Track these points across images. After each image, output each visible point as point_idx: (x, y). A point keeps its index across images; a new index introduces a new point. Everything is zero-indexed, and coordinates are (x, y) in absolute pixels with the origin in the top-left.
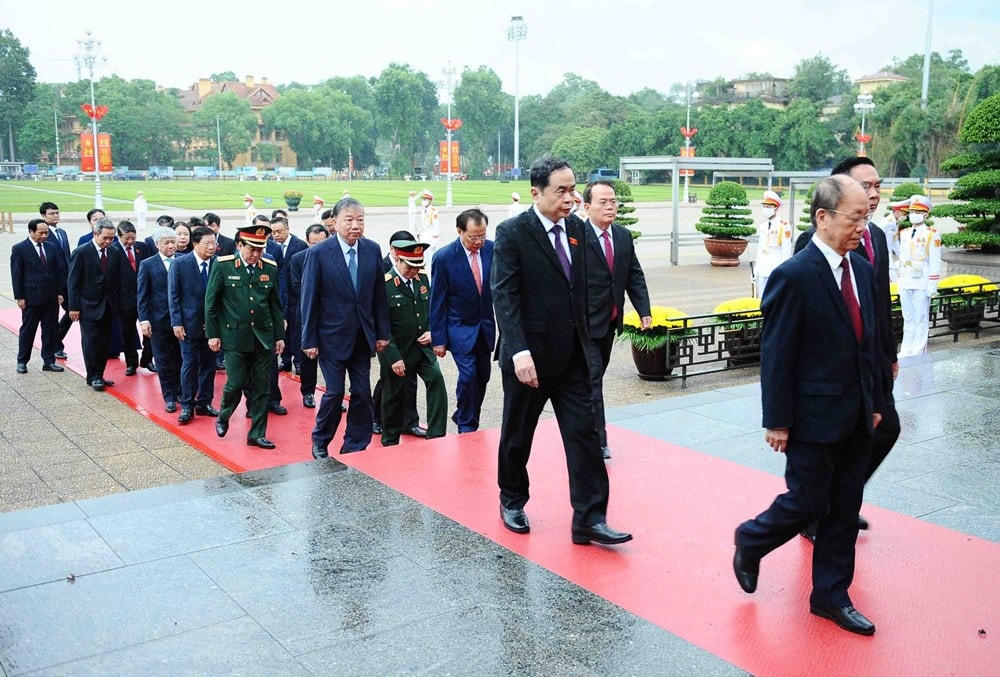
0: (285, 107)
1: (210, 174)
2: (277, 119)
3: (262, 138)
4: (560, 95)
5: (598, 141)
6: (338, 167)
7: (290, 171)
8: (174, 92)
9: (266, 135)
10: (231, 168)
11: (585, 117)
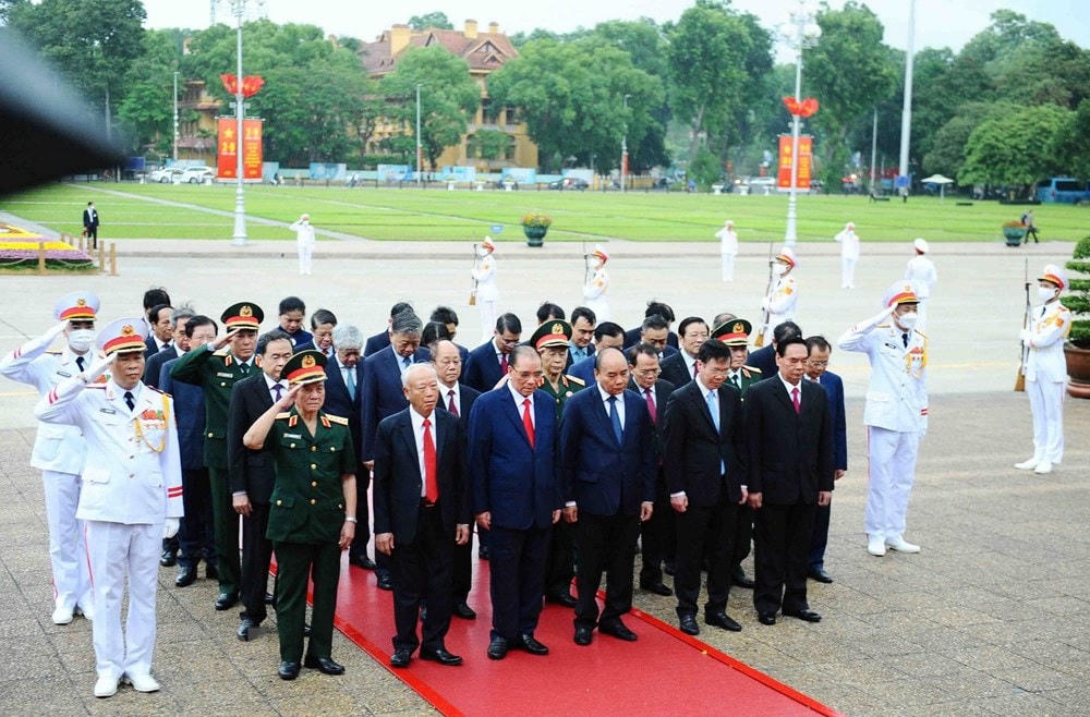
0: (524, 71)
1: (401, 177)
2: (511, 90)
3: (484, 122)
4: (984, 50)
5: (1055, 129)
6: (604, 170)
7: (527, 175)
8: (351, 44)
9: (490, 116)
10: (434, 167)
11: (1029, 89)
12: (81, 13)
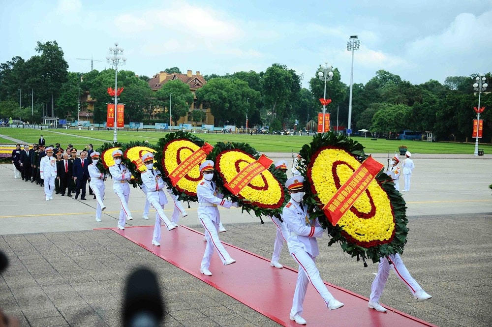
0: (209, 89)
1: (164, 128)
2: (205, 96)
3: (194, 108)
4: (375, 84)
5: (405, 114)
6: (238, 126)
7: (211, 127)
8: (145, 79)
9: (197, 105)
10: (176, 124)
11: (392, 98)
12: (44, 65)
